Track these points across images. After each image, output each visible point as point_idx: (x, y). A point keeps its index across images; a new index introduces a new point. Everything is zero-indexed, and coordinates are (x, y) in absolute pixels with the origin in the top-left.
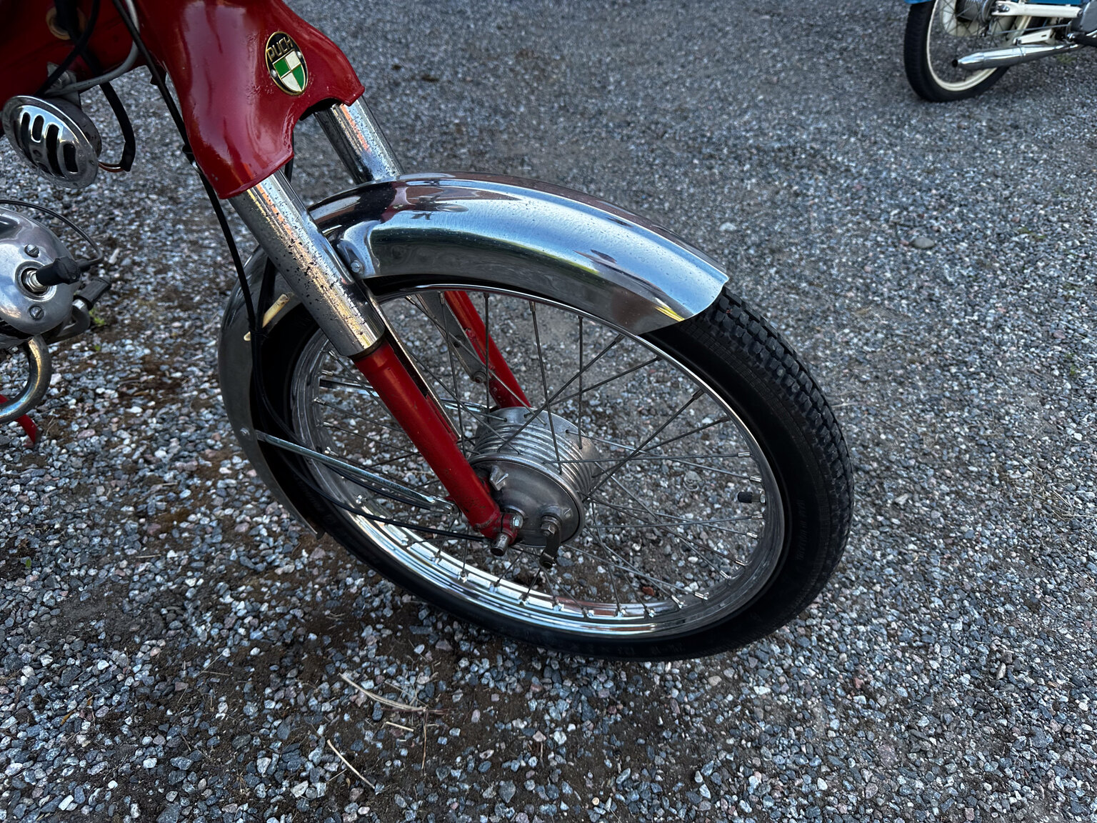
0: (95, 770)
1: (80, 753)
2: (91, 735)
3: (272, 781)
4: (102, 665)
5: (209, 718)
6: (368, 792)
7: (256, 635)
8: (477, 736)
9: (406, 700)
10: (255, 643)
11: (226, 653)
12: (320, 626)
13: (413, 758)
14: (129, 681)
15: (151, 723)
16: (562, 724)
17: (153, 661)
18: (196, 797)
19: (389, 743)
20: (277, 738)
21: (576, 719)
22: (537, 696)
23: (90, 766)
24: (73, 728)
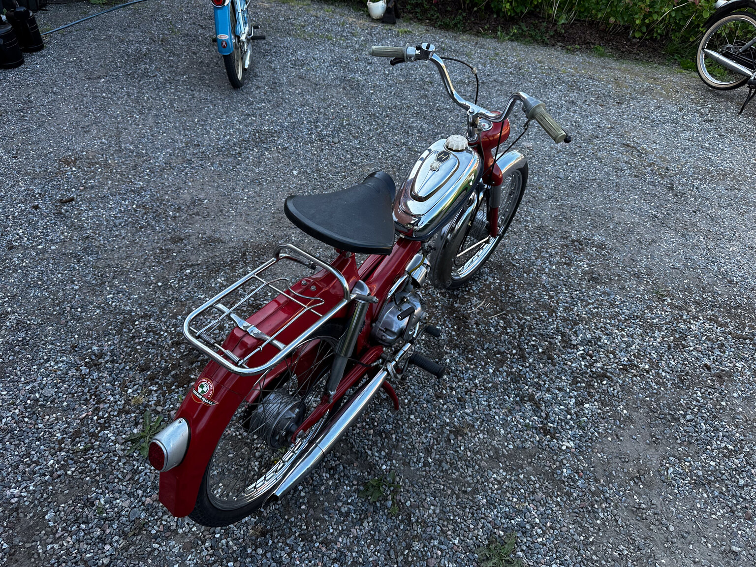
0: (483, 364)
1: (477, 367)
2: (472, 364)
3: (496, 330)
4: (448, 361)
5: (474, 340)
6: (504, 314)
7: (450, 326)
8: (495, 295)
9: (480, 303)
10: (453, 327)
11: (454, 333)
12: (451, 314)
13: (497, 305)
14: (456, 355)
15: (472, 351)
16: (494, 280)
17: (451, 349)
18: (496, 345)
19: (491, 308)
20: (485, 328)
21: (494, 277)
22: (485, 281)
23: (481, 365)
24: (467, 369)
